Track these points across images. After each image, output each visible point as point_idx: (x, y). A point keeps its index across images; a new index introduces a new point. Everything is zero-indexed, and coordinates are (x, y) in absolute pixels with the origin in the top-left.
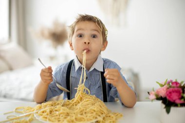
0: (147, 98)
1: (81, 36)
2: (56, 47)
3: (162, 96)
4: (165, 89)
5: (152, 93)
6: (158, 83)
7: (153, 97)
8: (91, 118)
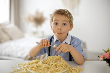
0: (98, 59)
1: (56, 24)
2: (37, 27)
3: (107, 58)
4: (109, 54)
5: (101, 57)
6: (103, 50)
7: (101, 59)
8: (63, 69)
